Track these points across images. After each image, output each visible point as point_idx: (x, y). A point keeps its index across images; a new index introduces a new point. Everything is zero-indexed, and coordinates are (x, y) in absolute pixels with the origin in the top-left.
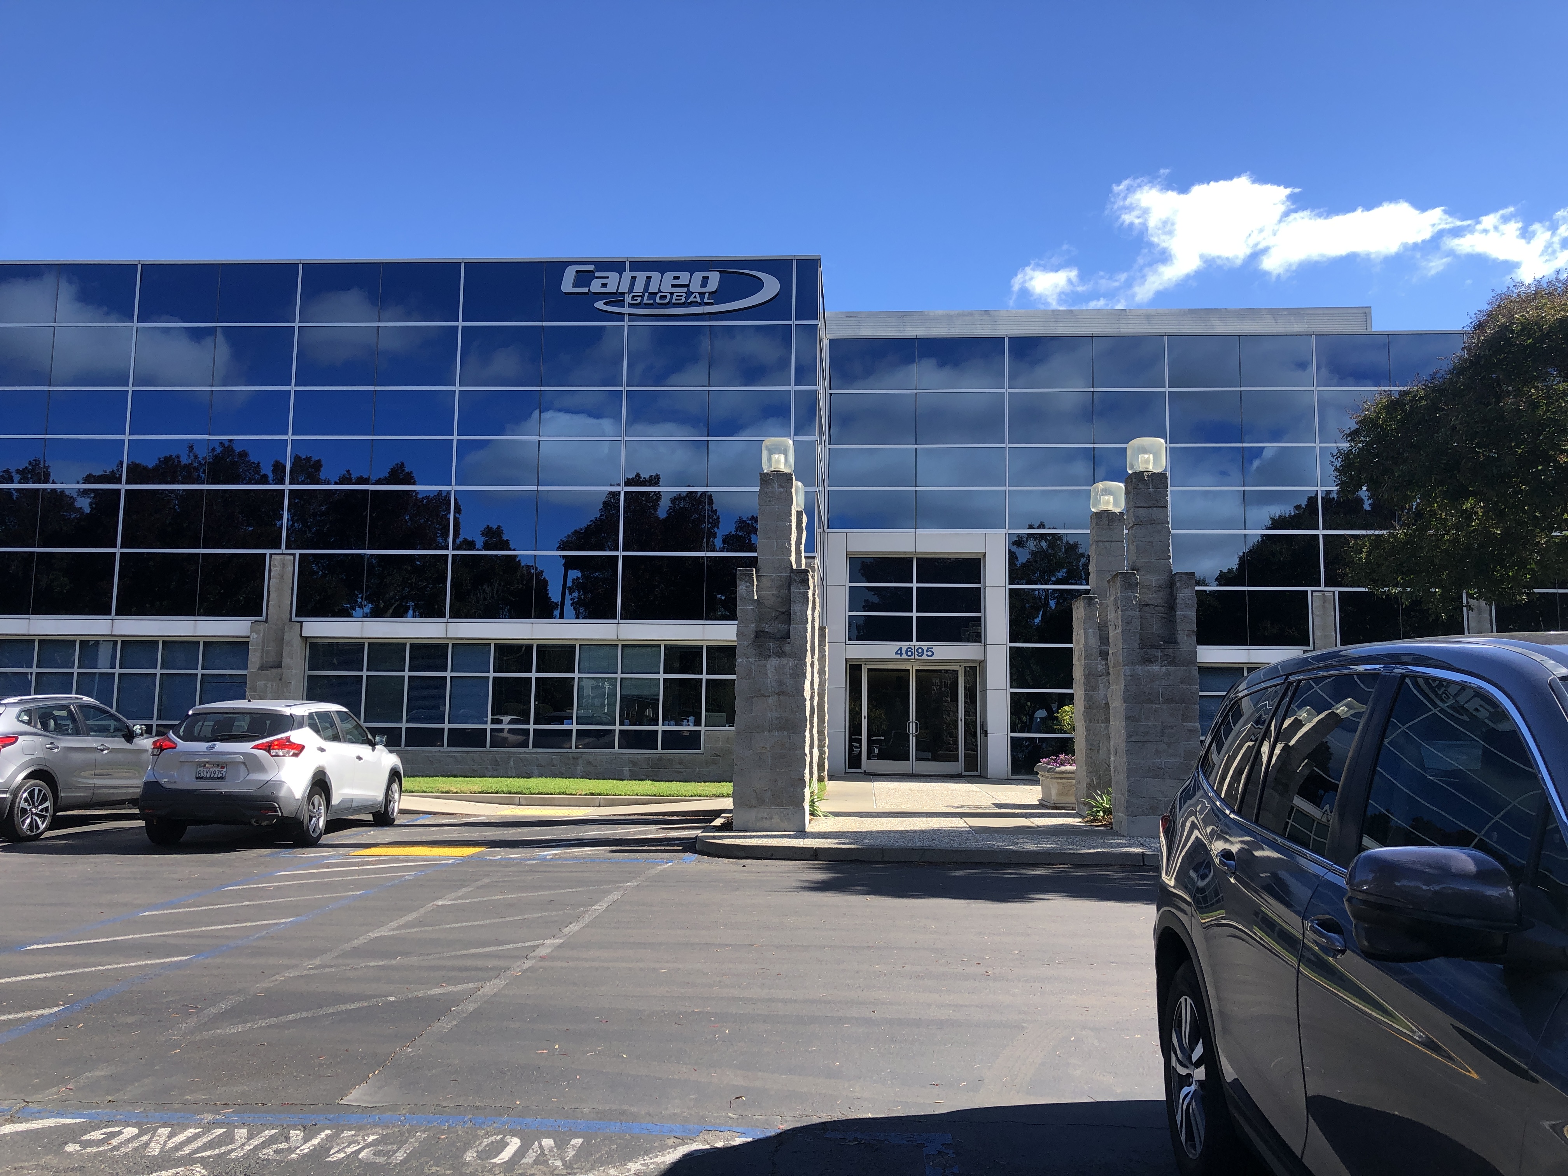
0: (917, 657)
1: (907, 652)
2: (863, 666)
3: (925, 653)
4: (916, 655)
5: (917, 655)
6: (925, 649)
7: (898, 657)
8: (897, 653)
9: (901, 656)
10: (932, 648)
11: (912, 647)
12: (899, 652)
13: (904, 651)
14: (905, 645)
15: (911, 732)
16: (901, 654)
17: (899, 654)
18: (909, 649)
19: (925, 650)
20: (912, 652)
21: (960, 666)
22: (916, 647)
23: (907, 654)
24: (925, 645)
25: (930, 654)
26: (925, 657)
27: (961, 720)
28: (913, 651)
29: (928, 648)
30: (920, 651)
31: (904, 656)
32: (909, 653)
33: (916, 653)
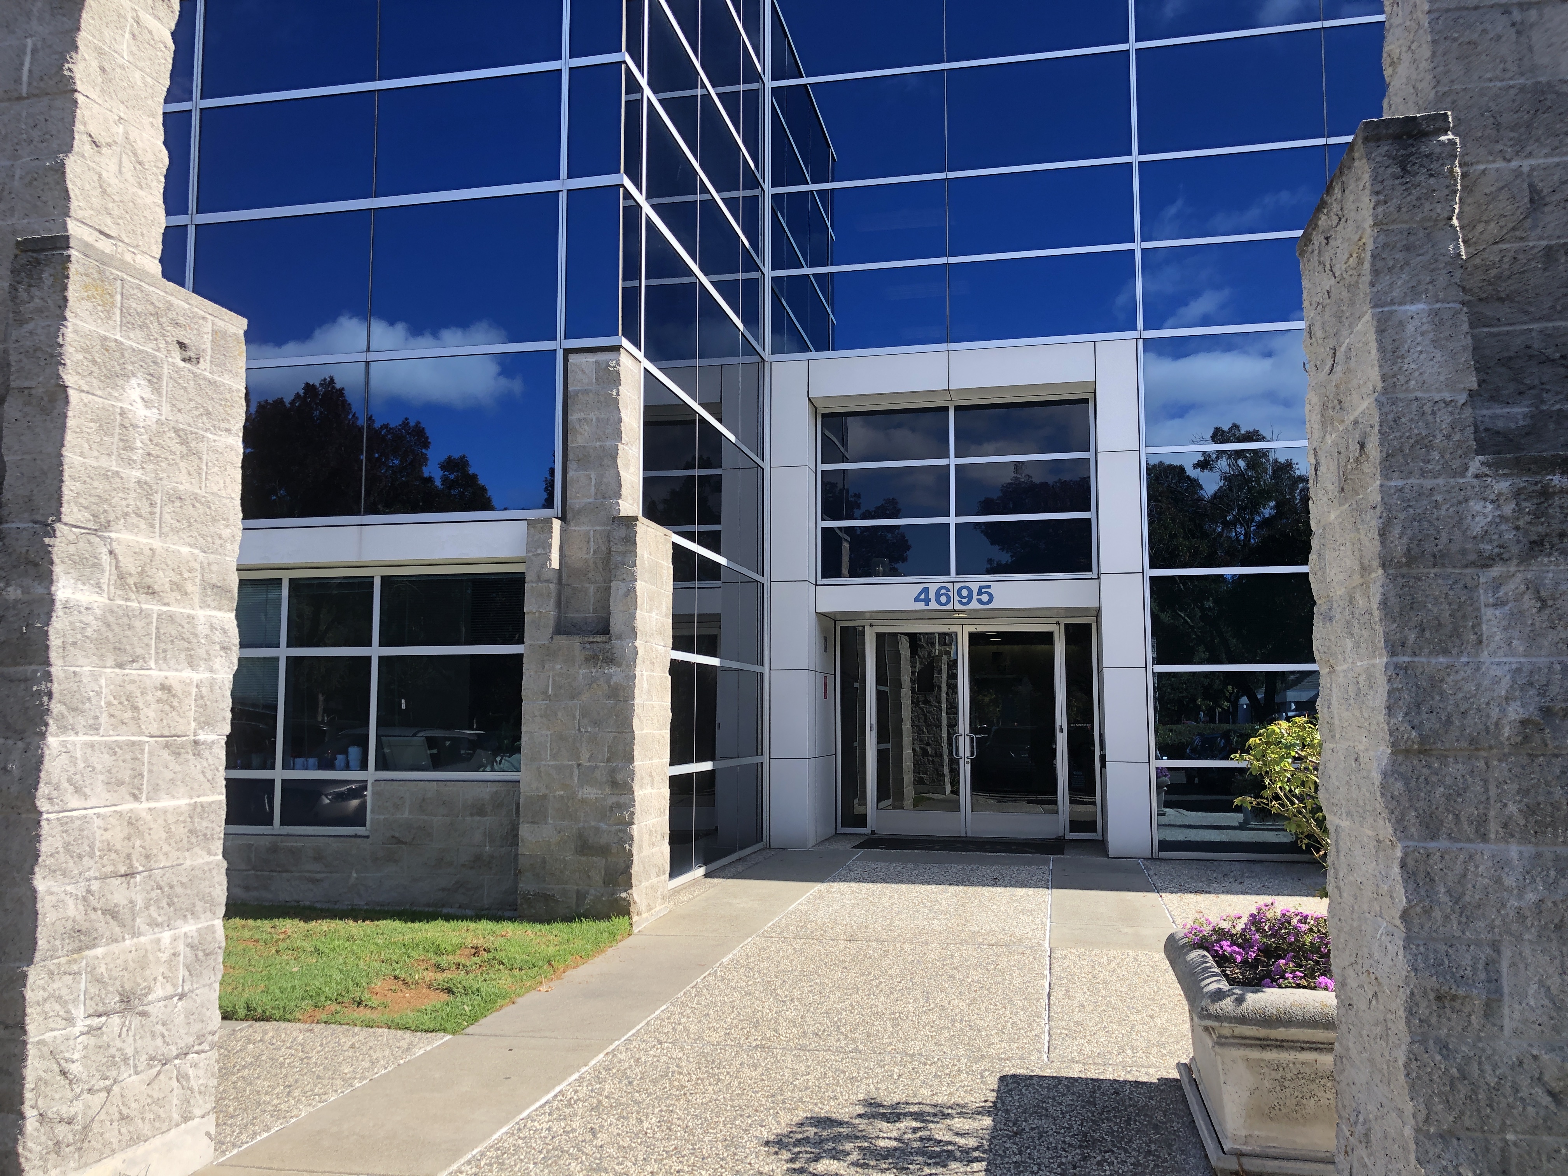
0: (958, 606)
1: (938, 595)
2: (867, 629)
3: (975, 597)
4: (956, 602)
5: (960, 602)
6: (975, 588)
7: (921, 606)
8: (917, 599)
9: (927, 604)
10: (989, 587)
11: (950, 586)
12: (923, 596)
13: (932, 595)
14: (933, 583)
15: (961, 754)
16: (927, 601)
17: (922, 600)
18: (943, 591)
19: (975, 592)
20: (948, 597)
21: (1058, 623)
22: (957, 586)
23: (939, 602)
24: (974, 581)
25: (985, 598)
26: (974, 605)
27: (1061, 730)
28: (951, 594)
29: (981, 588)
30: (965, 593)
31: (933, 605)
32: (943, 599)
33: (957, 598)
